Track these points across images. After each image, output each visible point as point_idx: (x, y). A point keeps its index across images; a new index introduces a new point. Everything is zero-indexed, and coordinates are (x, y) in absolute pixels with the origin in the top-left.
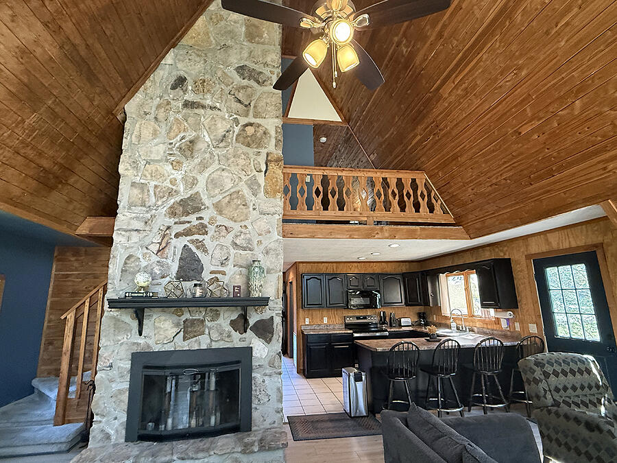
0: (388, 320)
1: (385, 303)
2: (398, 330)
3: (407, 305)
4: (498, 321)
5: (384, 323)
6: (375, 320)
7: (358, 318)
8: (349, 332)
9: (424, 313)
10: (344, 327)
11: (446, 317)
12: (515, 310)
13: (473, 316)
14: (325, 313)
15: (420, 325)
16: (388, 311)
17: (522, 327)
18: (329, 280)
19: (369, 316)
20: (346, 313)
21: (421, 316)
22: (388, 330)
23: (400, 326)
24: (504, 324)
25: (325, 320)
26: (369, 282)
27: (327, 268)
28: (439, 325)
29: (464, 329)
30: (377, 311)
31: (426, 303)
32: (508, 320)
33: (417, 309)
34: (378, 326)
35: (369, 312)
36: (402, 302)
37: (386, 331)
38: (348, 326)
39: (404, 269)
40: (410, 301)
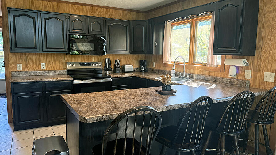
0: (112, 66)
1: (110, 50)
2: (121, 76)
3: (131, 53)
4: (224, 68)
5: (108, 69)
6: (100, 66)
7: (82, 64)
8: (69, 78)
9: (145, 61)
10: (65, 73)
11: (166, 65)
12: (250, 57)
13: (194, 64)
14: (43, 58)
15: (140, 71)
16: (113, 58)
17: (254, 76)
18: (45, 20)
19: (94, 63)
20: (68, 59)
21: (142, 63)
22: (112, 76)
23: (123, 72)
24: (232, 72)
25: (43, 66)
26: (95, 27)
27: (45, 6)
28: (158, 72)
29: (184, 76)
30: (103, 57)
31: (150, 52)
32: (237, 67)
33: (140, 57)
34: (103, 72)
35: (94, 59)
36: (126, 50)
37: (110, 77)
38: (70, 72)
39: (131, 17)
40: (134, 50)
